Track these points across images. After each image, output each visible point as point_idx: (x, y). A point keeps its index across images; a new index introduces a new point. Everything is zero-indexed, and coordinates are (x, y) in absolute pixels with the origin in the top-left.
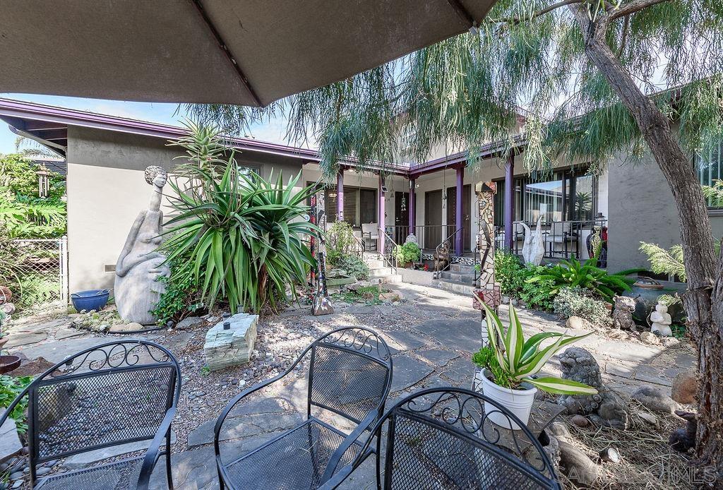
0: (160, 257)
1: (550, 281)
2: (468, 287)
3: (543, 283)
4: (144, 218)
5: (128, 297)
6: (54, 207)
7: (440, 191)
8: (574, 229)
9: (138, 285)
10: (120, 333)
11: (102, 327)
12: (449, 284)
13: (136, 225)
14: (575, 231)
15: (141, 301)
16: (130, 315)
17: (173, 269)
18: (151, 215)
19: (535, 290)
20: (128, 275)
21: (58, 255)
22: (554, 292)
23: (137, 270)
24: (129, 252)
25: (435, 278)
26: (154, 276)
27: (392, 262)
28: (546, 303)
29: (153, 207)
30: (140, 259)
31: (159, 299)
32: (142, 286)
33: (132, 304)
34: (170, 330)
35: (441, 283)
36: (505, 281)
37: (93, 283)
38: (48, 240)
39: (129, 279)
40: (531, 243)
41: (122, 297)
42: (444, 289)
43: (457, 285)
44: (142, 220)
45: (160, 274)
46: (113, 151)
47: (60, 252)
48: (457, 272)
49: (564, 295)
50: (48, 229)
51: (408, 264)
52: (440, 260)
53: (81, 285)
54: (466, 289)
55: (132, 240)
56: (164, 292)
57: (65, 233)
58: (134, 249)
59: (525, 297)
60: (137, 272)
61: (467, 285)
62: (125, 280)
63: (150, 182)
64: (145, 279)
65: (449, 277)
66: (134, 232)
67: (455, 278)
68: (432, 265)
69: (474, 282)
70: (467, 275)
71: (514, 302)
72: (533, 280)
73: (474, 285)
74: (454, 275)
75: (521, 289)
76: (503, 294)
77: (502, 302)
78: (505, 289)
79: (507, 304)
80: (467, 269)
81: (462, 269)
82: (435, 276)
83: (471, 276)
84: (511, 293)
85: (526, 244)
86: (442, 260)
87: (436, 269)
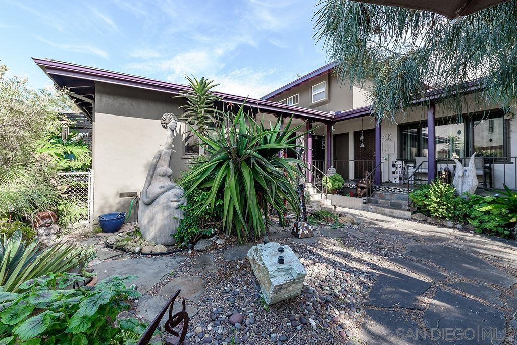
0: (176, 188)
1: (504, 210)
2: (399, 211)
3: (496, 212)
4: (160, 155)
5: (154, 222)
6: (80, 147)
7: (348, 134)
9: (163, 212)
10: (152, 255)
11: (138, 249)
12: (380, 209)
13: (155, 161)
14: (488, 165)
15: (165, 226)
16: (154, 238)
17: (190, 198)
18: (166, 153)
19: (486, 218)
20: (154, 203)
21: (87, 185)
23: (162, 200)
24: (150, 184)
25: (364, 203)
26: (175, 204)
27: (320, 189)
28: (501, 230)
29: (167, 146)
30: (162, 190)
31: (179, 225)
32: (166, 213)
33: (157, 228)
34: (190, 251)
35: (372, 207)
36: (448, 208)
37: (111, 207)
38: (81, 173)
39: (155, 208)
40: (464, 175)
41: (149, 222)
42: (376, 212)
43: (389, 210)
44: (159, 157)
45: (180, 203)
46: (126, 103)
47: (89, 183)
48: (381, 197)
50: (79, 164)
51: (334, 191)
52: (362, 188)
53: (102, 208)
54: (400, 213)
55: (152, 174)
56: (183, 218)
57: (91, 167)
58: (153, 181)
59: (475, 224)
60: (162, 201)
62: (151, 208)
63: (165, 127)
64: (168, 207)
65: (377, 202)
66: (153, 167)
67: (384, 203)
68: (355, 192)
69: (408, 208)
70: (395, 201)
71: (458, 226)
72: (484, 209)
73: (409, 210)
74: (381, 200)
75: (466, 216)
76: (447, 219)
77: (445, 226)
78: (450, 215)
79: (452, 228)
80: (392, 195)
81: (387, 196)
82: (364, 201)
83: (401, 202)
84: (454, 219)
85: (459, 176)
86: (366, 188)
87: (360, 195)
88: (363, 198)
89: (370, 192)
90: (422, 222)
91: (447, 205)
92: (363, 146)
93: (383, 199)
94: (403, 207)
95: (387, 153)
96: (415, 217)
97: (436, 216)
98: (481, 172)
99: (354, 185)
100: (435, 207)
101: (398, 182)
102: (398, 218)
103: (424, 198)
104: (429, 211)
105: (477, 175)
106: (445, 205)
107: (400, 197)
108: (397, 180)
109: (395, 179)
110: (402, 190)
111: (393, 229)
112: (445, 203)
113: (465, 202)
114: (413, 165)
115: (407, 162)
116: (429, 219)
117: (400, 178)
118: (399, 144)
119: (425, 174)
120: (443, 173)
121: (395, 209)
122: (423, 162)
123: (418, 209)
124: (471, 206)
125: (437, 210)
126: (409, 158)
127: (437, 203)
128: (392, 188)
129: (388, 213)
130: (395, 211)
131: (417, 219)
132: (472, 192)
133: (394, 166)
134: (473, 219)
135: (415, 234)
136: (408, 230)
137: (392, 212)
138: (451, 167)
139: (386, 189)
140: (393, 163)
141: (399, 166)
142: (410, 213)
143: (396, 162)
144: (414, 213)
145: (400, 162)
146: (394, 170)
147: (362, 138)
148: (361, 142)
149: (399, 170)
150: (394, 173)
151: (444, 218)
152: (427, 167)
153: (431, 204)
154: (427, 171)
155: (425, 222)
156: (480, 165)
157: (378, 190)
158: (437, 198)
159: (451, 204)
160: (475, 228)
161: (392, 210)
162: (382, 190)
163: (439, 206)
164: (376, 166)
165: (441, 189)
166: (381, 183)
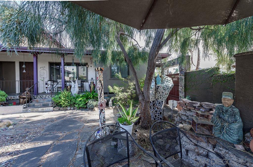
1: (85, 99)
2: (48, 108)
3: (83, 100)
7: (14, 62)
8: (82, 82)
12: (35, 109)
14: (82, 83)
19: (80, 103)
22: (87, 102)
28: (84, 106)
35: (30, 109)
40: (74, 87)
42: (33, 112)
48: (37, 102)
49: (90, 102)
59: (77, 106)
61: (47, 107)
65: (34, 106)
67: (38, 105)
68: (18, 102)
69: (51, 105)
70: (45, 103)
71: (72, 108)
72: (80, 99)
73: (52, 106)
74: (37, 104)
75: (74, 103)
76: (68, 107)
77: (67, 110)
78: (69, 105)
79: (70, 110)
80: (44, 100)
81: (41, 101)
82: (25, 107)
83: (48, 103)
84: (70, 106)
85: (73, 88)
86: (26, 98)
87: (22, 103)
88: (24, 105)
89: (30, 100)
90: (58, 111)
91: (68, 100)
92: (24, 71)
93: (38, 103)
94: (50, 105)
95: (43, 77)
96: (55, 109)
97: (64, 106)
98: (80, 86)
99: (18, 97)
100: (63, 102)
101: (49, 92)
102: (46, 112)
103: (59, 99)
104: (61, 104)
105: (78, 87)
106: (67, 101)
107: (48, 100)
108: (48, 91)
109: (47, 91)
110: (49, 96)
111: (41, 119)
112: (67, 100)
113: (74, 98)
114: (56, 83)
115: (54, 81)
116: (61, 108)
117: (50, 90)
118: (50, 73)
119: (60, 87)
120: (69, 86)
121: (45, 107)
122: (59, 82)
123: (57, 105)
124: (76, 99)
125: (64, 104)
126: (55, 80)
127: (64, 100)
128: (44, 96)
129: (41, 111)
130: (45, 108)
131: (55, 110)
132: (77, 94)
133: (46, 84)
134: (76, 104)
135: (52, 118)
136: (50, 117)
137: (43, 110)
138: (71, 83)
139: (41, 97)
140: (46, 82)
141: (50, 84)
142: (52, 107)
143: (48, 82)
144: (54, 107)
145: (50, 82)
146: (47, 86)
147: (24, 66)
148: (23, 69)
149: (49, 86)
150: (47, 88)
151: (67, 106)
152: (61, 84)
153: (62, 101)
154: (61, 86)
155: (59, 110)
156: (80, 83)
157: (36, 98)
158: (64, 98)
159: (69, 100)
160: (77, 107)
161: (43, 108)
162: (38, 98)
163: (65, 101)
164: (34, 84)
165: (65, 94)
166: (38, 94)
